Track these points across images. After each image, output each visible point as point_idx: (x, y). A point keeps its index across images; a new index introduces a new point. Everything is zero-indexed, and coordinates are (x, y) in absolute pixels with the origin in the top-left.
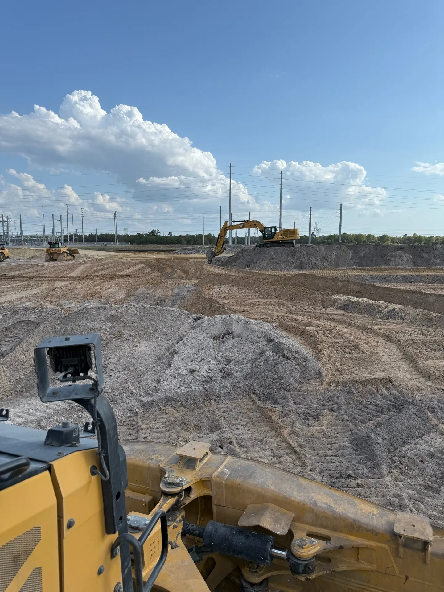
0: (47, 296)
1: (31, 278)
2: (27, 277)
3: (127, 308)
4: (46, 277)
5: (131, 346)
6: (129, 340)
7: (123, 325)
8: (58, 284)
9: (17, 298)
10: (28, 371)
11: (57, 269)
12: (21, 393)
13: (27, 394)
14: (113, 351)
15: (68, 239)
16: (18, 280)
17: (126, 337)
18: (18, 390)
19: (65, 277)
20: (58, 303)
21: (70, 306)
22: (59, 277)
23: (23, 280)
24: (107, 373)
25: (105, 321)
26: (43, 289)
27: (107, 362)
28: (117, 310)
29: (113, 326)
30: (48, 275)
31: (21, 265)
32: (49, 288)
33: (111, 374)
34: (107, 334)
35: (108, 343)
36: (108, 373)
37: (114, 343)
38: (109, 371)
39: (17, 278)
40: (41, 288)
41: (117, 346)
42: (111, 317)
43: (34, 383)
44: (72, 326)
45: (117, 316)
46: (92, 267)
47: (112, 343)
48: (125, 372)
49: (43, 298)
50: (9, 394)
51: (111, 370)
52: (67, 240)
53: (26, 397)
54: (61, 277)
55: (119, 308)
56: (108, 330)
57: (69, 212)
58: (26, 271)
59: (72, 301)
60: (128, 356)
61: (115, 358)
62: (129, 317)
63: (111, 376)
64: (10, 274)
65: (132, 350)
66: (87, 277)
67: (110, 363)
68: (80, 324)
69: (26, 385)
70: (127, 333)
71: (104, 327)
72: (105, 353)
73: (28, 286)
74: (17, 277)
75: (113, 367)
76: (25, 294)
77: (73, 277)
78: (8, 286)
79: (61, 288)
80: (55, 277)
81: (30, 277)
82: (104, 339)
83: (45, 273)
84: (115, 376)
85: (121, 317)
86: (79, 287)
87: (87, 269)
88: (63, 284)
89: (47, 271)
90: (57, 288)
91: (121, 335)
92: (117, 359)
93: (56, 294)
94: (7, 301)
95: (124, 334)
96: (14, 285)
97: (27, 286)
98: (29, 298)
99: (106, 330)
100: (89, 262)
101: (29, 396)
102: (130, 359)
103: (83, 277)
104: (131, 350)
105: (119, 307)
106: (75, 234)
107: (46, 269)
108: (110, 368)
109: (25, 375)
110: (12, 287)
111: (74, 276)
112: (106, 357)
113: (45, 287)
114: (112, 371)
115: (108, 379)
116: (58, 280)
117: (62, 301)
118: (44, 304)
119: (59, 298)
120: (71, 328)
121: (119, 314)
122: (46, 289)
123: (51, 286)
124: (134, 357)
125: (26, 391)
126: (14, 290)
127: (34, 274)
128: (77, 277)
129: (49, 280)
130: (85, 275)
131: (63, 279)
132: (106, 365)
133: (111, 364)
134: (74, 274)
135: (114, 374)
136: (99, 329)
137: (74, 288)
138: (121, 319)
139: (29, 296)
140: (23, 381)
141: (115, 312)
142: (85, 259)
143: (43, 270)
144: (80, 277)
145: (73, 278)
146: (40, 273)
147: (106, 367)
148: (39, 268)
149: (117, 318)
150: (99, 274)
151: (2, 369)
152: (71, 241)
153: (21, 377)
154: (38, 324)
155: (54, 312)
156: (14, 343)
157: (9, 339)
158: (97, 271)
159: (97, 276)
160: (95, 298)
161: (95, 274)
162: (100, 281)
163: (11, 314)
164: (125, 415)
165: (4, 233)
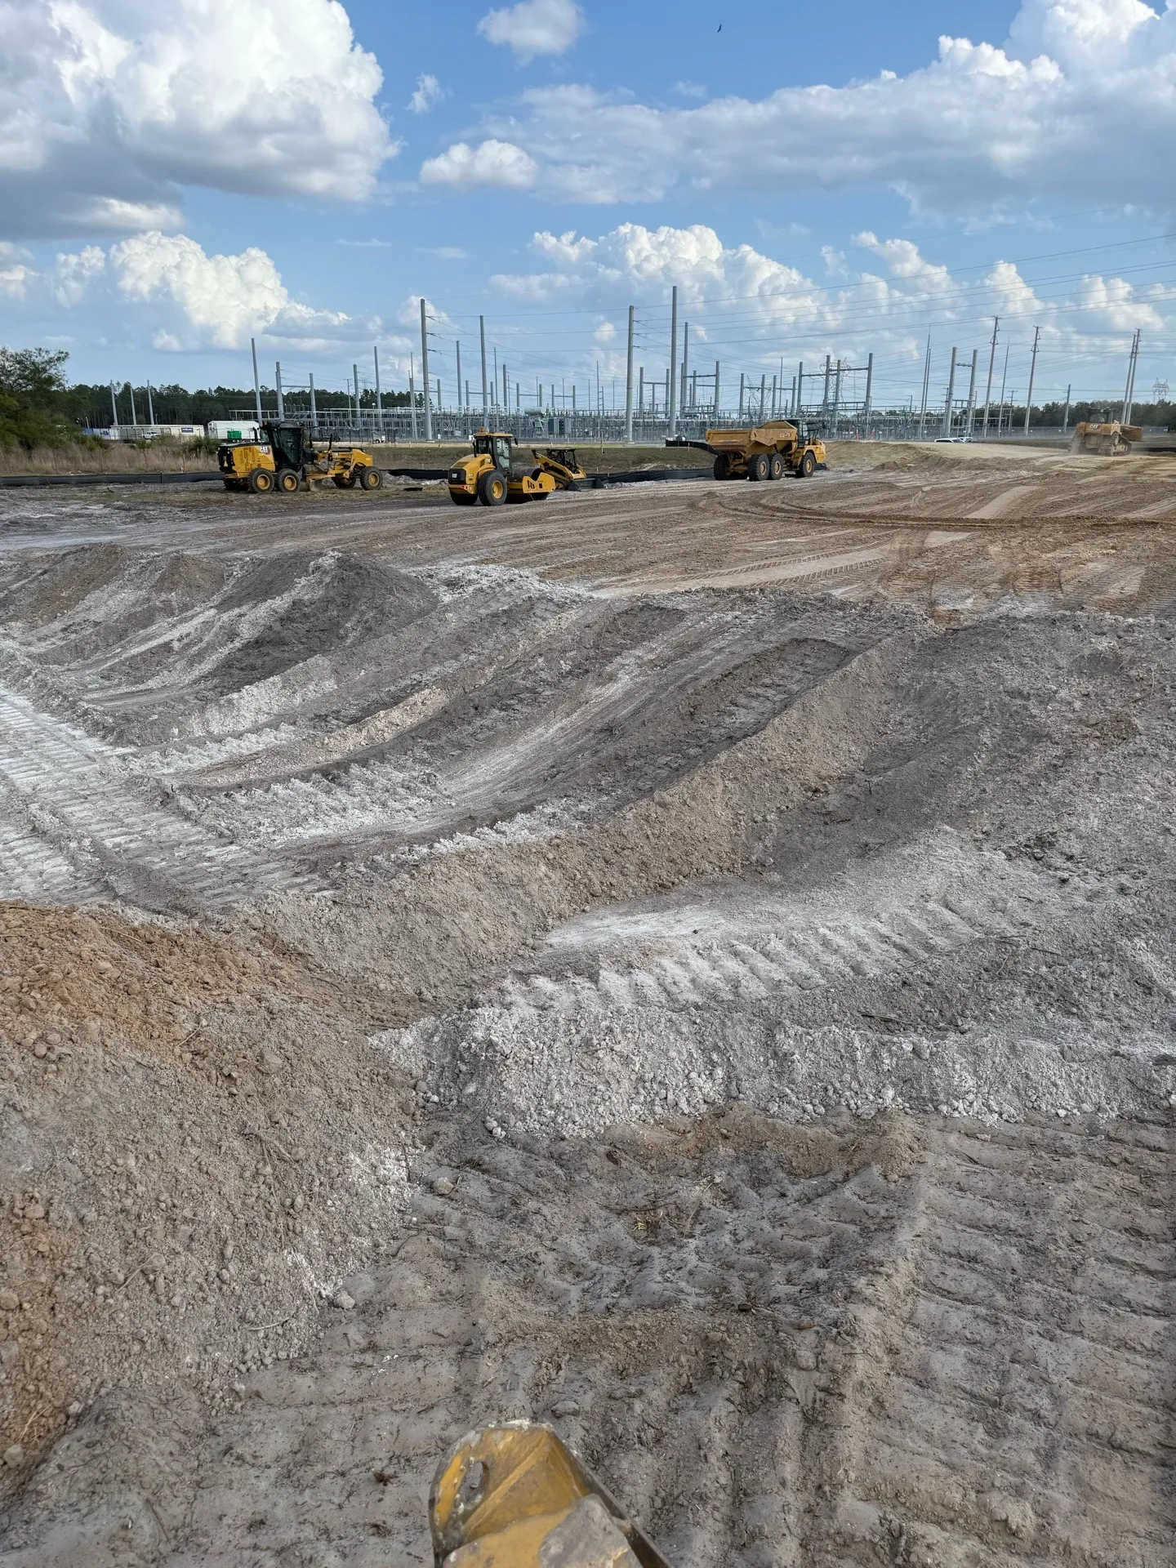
0: (898, 571)
1: (866, 520)
2: (857, 516)
3: (1162, 633)
4: (906, 518)
5: (1157, 782)
6: (1156, 756)
7: (1138, 695)
8: (937, 539)
9: (817, 571)
10: (792, 801)
11: (938, 497)
12: (759, 869)
13: (776, 877)
14: (1086, 787)
15: (986, 418)
16: (833, 523)
17: (1142, 742)
18: (754, 858)
19: (959, 520)
20: (924, 593)
21: (958, 607)
22: (940, 520)
23: (845, 525)
24: (1049, 867)
25: (1070, 672)
26: (891, 552)
27: (1056, 826)
28: (1121, 634)
29: (1096, 695)
30: (911, 513)
31: (848, 484)
32: (907, 550)
33: (1066, 875)
34: (1069, 721)
35: (1069, 755)
36: (1056, 869)
37: (1092, 759)
38: (1059, 861)
39: (832, 519)
40: (887, 547)
41: (1103, 770)
42: (1096, 658)
43: (802, 843)
44: (951, 676)
45: (1118, 657)
46: (1042, 495)
47: (1087, 759)
48: (1124, 879)
49: (886, 577)
50: (727, 865)
51: (1070, 858)
52: (981, 422)
53: (772, 887)
54: (947, 520)
55: (1130, 629)
56: (1078, 705)
57: (998, 340)
58: (858, 500)
59: (967, 591)
60: (1141, 817)
61: (1092, 816)
62: (1166, 666)
63: (1064, 881)
64: (816, 506)
65: (1164, 800)
66: (1024, 524)
67: (1069, 830)
68: (980, 671)
69: (779, 846)
70: (1148, 729)
71: (1063, 693)
72: (1056, 791)
73: (854, 541)
74: (833, 515)
75: (1076, 849)
76: (841, 561)
77: (983, 521)
78: (804, 540)
79: (941, 550)
80: (932, 520)
81: (864, 516)
82: (1056, 737)
83: (907, 508)
84: (1082, 884)
85: (1132, 662)
86: (993, 549)
87: (1027, 500)
88: (950, 539)
89: (912, 503)
90: (931, 550)
91: (1123, 729)
92: (1095, 823)
93: (923, 566)
94: (791, 580)
95: (1136, 732)
96: (819, 536)
97: (850, 542)
98: (849, 576)
99: (1070, 703)
100: (1036, 481)
101: (782, 886)
102: (1149, 834)
103: (1011, 521)
104: (1158, 797)
105: (1130, 626)
106: (1005, 406)
107: (910, 496)
108: (1067, 850)
109: (782, 812)
110: (813, 542)
111: (987, 518)
112: (1057, 805)
113: (897, 546)
114: (1069, 864)
115: (1052, 889)
116: (937, 528)
117: (938, 590)
118: (885, 594)
119: (931, 579)
120: (947, 681)
121: (1128, 653)
122: (900, 551)
123: (915, 545)
124: (1168, 830)
125: (775, 867)
126: (818, 550)
127: (877, 509)
128: (993, 521)
129: (912, 527)
130: (1018, 517)
131: (950, 524)
132: (1053, 834)
133: (1072, 836)
134: (986, 512)
135: (1077, 879)
136: (1045, 699)
137: (981, 552)
138: (1133, 673)
139: (849, 570)
140: (771, 831)
141: (1114, 643)
142: (1024, 473)
143: (898, 499)
144: (1001, 521)
145: (983, 525)
146: (894, 506)
147: (1051, 844)
148: (894, 494)
149: (1117, 664)
150: (1062, 514)
151: (720, 780)
152: (993, 424)
153: (768, 817)
154: (847, 654)
155: (900, 621)
156: (769, 705)
157: (759, 691)
158: (1055, 506)
159: (1056, 520)
160: (1038, 587)
161: (1048, 515)
162: (1060, 535)
163: (778, 616)
164: (1115, 1104)
165: (825, 404)
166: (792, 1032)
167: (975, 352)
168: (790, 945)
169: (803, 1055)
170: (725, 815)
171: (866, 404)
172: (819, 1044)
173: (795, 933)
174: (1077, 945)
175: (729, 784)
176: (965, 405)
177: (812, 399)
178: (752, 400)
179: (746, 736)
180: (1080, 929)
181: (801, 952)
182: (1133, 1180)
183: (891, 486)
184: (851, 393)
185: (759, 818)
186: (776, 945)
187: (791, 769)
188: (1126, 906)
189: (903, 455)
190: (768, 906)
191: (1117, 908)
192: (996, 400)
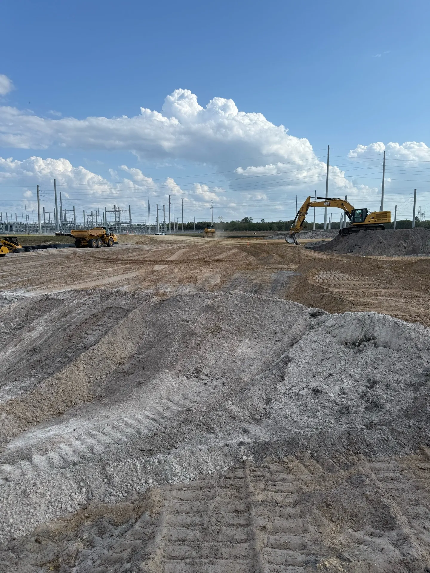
0: (145, 279)
1: (133, 262)
2: (130, 260)
3: (225, 297)
4: (146, 261)
5: (230, 345)
6: (228, 337)
7: (221, 318)
8: (157, 267)
9: (117, 280)
10: (111, 369)
11: (156, 253)
12: (100, 398)
13: (107, 400)
14: (209, 350)
16: (121, 263)
17: (224, 333)
18: (97, 394)
19: (164, 261)
20: (155, 286)
21: (166, 291)
22: (158, 261)
23: (126, 264)
24: (201, 379)
25: (200, 313)
26: (142, 272)
27: (201, 365)
28: (214, 298)
29: (209, 319)
30: (148, 259)
31: (126, 249)
32: (148, 272)
33: (206, 381)
34: (202, 328)
35: (203, 340)
36: (203, 380)
37: (210, 340)
38: (203, 377)
39: (121, 261)
40: (141, 271)
41: (213, 344)
42: (207, 307)
43: (116, 385)
45: (214, 306)
46: (189, 252)
47: (208, 340)
48: (224, 380)
49: (142, 281)
50: (86, 399)
51: (207, 375)
52: (169, 228)
53: (105, 405)
54: (160, 261)
56: (204, 322)
57: (171, 202)
58: (129, 255)
59: (168, 285)
60: (226, 358)
61: (212, 359)
62: (227, 307)
63: (206, 384)
64: (115, 257)
65: (232, 351)
66: (184, 261)
67: (205, 366)
68: (172, 314)
69: (107, 388)
70: (225, 328)
71: (199, 319)
72: (200, 353)
73: (130, 269)
74: (122, 260)
75: (208, 371)
76: (125, 276)
77: (171, 261)
78: (111, 269)
79: (159, 271)
80: (155, 261)
81: (132, 260)
82: (198, 334)
83: (146, 257)
84: (211, 384)
85: (218, 307)
86: (176, 270)
87: (184, 254)
88: (162, 268)
89: (148, 255)
90: (156, 271)
91: (218, 330)
92: (213, 362)
93: (153, 277)
94: (107, 284)
95: (222, 330)
96: (117, 268)
97: (128, 269)
98: (127, 282)
99: (201, 322)
100: (187, 247)
101: (109, 404)
102: (229, 364)
103: (180, 261)
104: (230, 351)
105: (216, 295)
106: (175, 223)
107: (147, 253)
108: (205, 373)
109: (107, 374)
110: (114, 270)
111: (172, 260)
112: (201, 357)
113: (144, 270)
114: (207, 377)
115: (202, 387)
116: (157, 264)
117: (159, 285)
118: (141, 287)
119: (156, 281)
120: (162, 318)
121: (216, 304)
122: (145, 272)
123: (150, 270)
124: (234, 361)
125: (106, 396)
126: (116, 273)
127: (136, 258)
128: (175, 261)
129: (149, 264)
130: (182, 259)
131: (161, 262)
132: (200, 368)
133: (207, 367)
134: (172, 258)
135: (209, 382)
136: (193, 321)
137: (172, 272)
138: (219, 310)
139: (129, 279)
140: (103, 382)
141: (212, 301)
142: (183, 245)
143: (145, 254)
144: (177, 261)
145: (172, 262)
146: (143, 256)
147: (200, 371)
148: (142, 252)
149: (214, 308)
150: (196, 258)
151: (82, 365)
152: (172, 229)
153: (102, 377)
154: (128, 311)
155: (146, 298)
156: (100, 333)
157: (96, 328)
158: (193, 255)
159: (194, 260)
160: (190, 282)
161: (191, 259)
162: (196, 265)
163: (101, 299)
164: (227, 464)
165: (116, 221)
166: (112, 466)
167: (164, 206)
168: (113, 427)
169: (117, 474)
170: (84, 379)
171: (130, 221)
172: (123, 468)
173: (114, 422)
174: (211, 407)
175: (86, 366)
176: (163, 222)
177: (111, 219)
178: (88, 219)
179: (91, 346)
180: (211, 401)
181: (118, 430)
182: (234, 492)
183: (141, 250)
184: (124, 218)
185: (98, 378)
186: (108, 429)
187: (110, 357)
188: (225, 389)
189: (144, 239)
190: (103, 413)
191: (222, 391)
192: (172, 221)
